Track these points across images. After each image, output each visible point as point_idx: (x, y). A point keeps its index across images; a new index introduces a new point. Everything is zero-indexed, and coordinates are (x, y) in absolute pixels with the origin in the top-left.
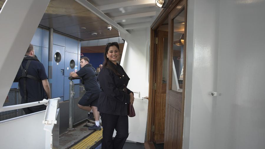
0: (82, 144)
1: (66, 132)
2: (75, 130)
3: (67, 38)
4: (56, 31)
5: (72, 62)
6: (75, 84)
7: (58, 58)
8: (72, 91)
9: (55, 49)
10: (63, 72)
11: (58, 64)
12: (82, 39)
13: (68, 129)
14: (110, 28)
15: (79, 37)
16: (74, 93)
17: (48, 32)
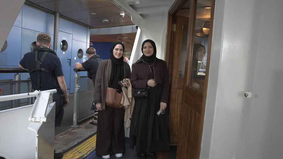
0: (86, 145)
1: (70, 130)
2: (80, 127)
3: (75, 24)
4: (62, 16)
5: (80, 51)
6: (81, 77)
7: (65, 47)
8: (77, 84)
9: (61, 37)
10: (70, 62)
11: (64, 53)
12: (92, 27)
13: (72, 126)
14: (123, 14)
15: (89, 24)
16: (79, 86)
17: (53, 17)
